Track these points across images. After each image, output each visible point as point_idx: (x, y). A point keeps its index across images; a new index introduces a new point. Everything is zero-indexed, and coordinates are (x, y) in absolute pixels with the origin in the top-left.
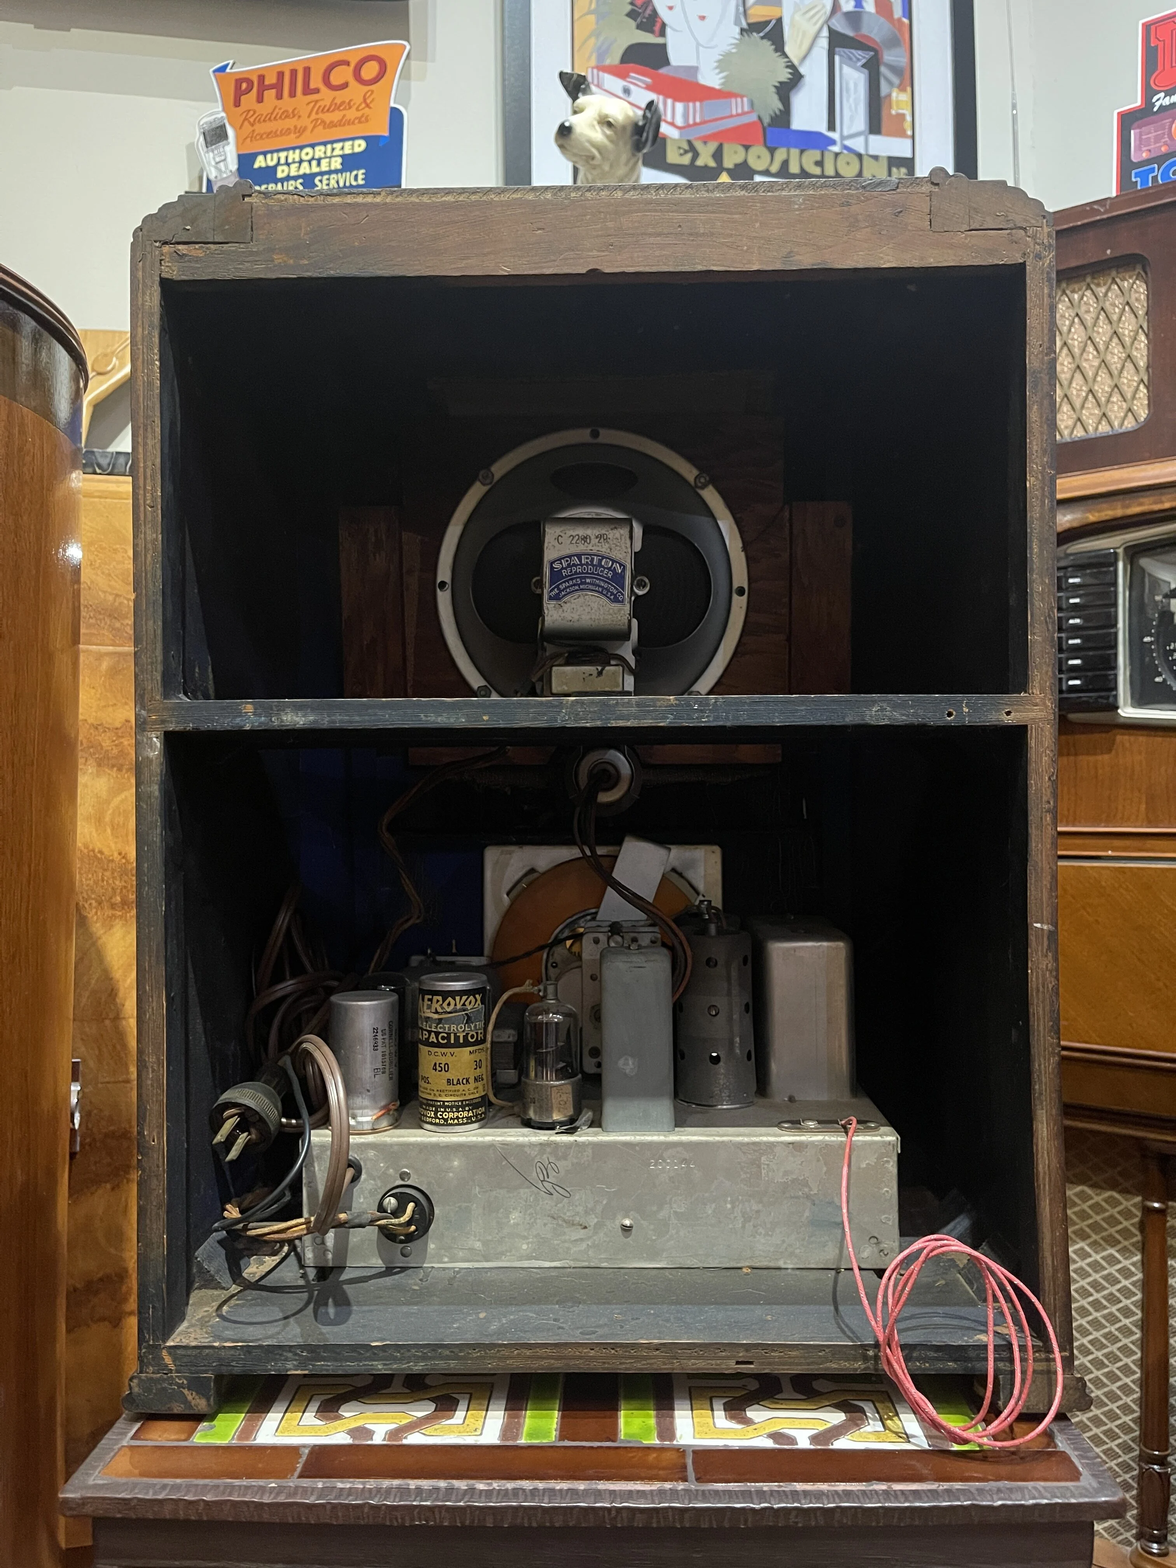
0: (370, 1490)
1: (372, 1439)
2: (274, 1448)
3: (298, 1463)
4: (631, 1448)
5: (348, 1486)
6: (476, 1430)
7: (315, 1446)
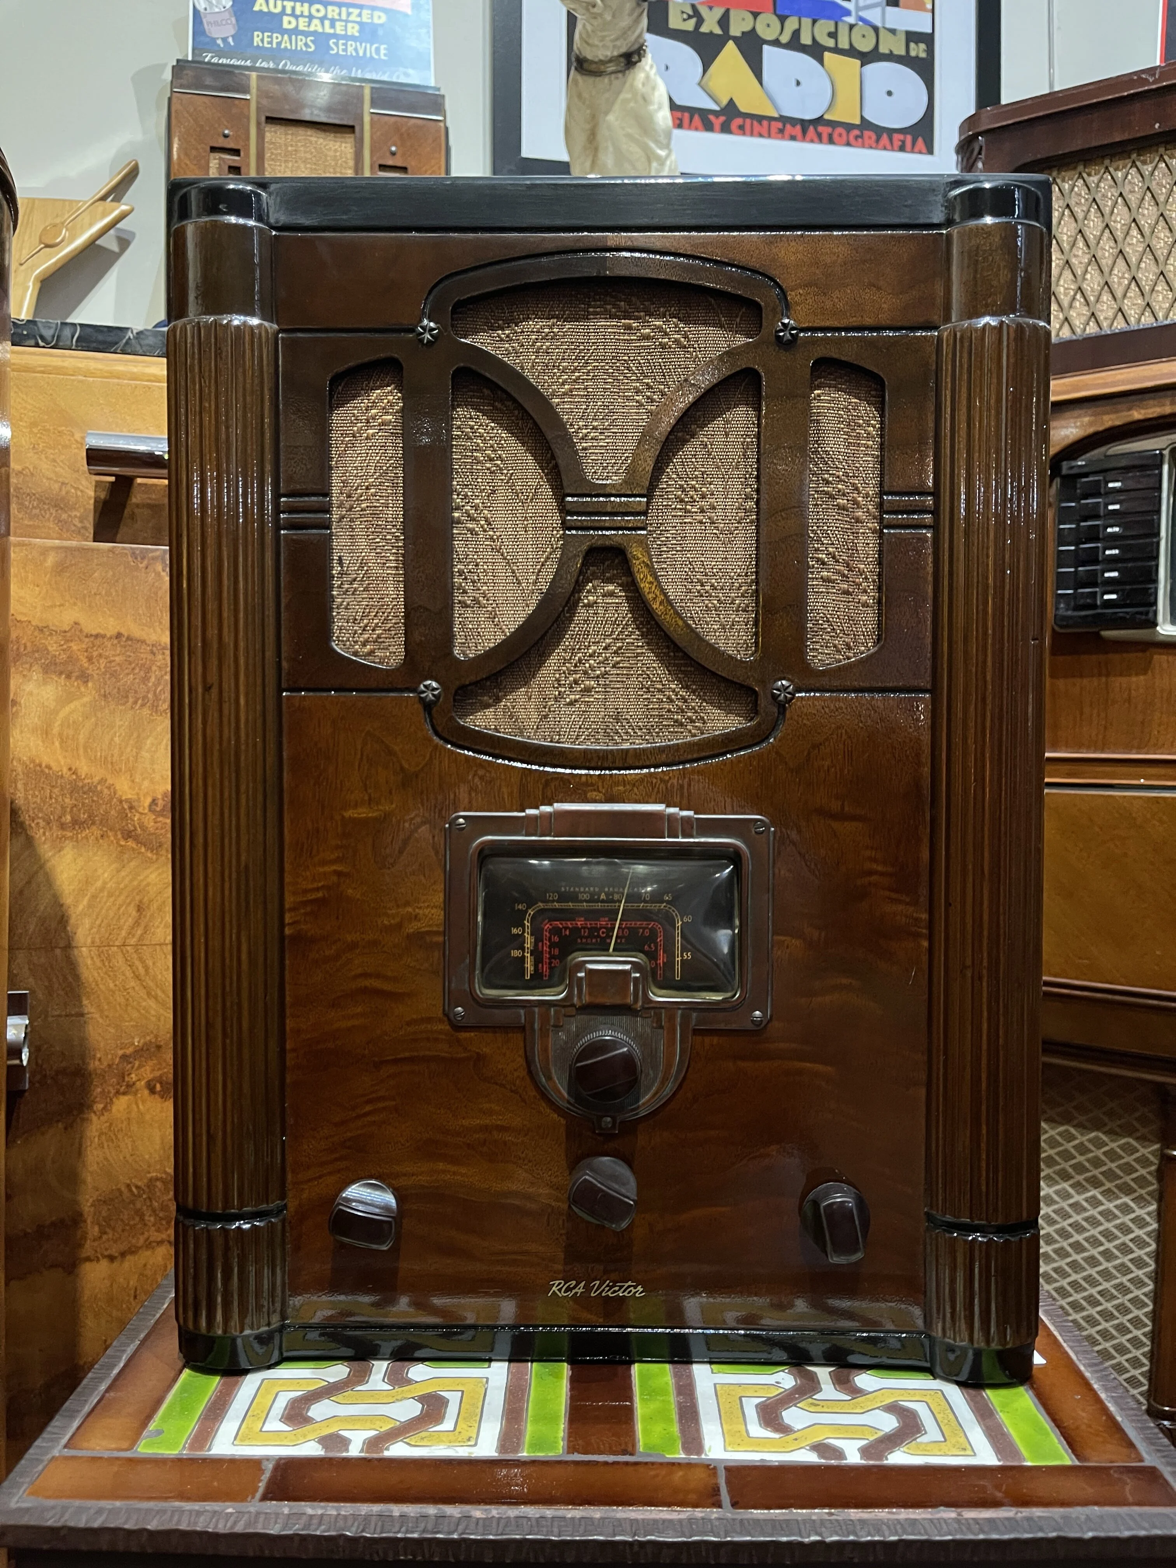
0: (345, 1517)
1: (347, 1450)
2: (233, 1463)
3: (260, 1481)
4: (653, 1464)
5: (320, 1512)
6: (469, 1440)
7: (281, 1459)
